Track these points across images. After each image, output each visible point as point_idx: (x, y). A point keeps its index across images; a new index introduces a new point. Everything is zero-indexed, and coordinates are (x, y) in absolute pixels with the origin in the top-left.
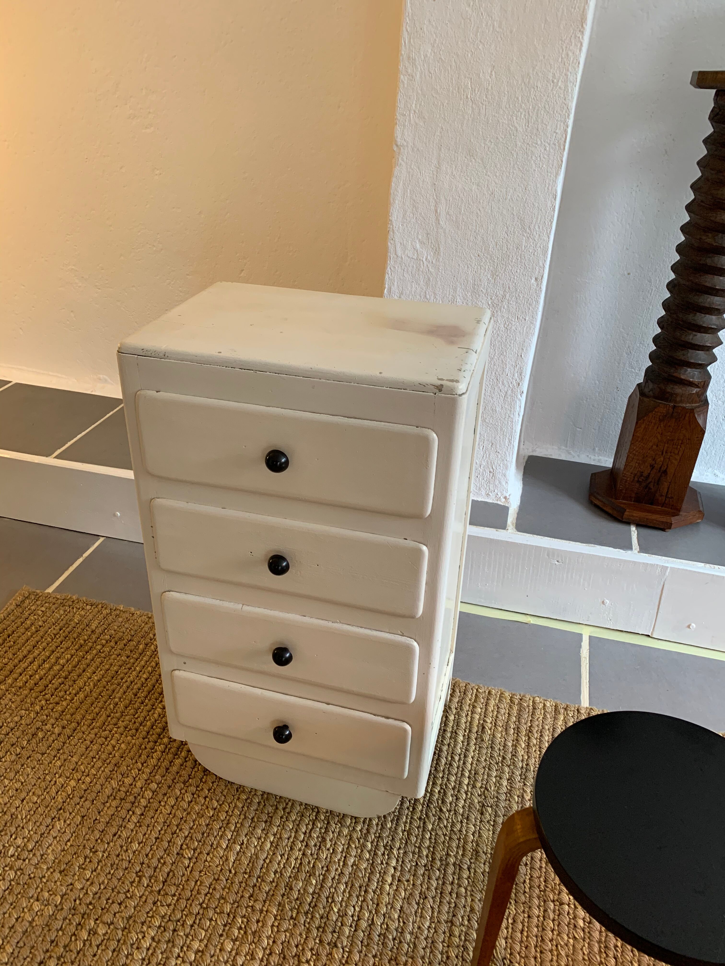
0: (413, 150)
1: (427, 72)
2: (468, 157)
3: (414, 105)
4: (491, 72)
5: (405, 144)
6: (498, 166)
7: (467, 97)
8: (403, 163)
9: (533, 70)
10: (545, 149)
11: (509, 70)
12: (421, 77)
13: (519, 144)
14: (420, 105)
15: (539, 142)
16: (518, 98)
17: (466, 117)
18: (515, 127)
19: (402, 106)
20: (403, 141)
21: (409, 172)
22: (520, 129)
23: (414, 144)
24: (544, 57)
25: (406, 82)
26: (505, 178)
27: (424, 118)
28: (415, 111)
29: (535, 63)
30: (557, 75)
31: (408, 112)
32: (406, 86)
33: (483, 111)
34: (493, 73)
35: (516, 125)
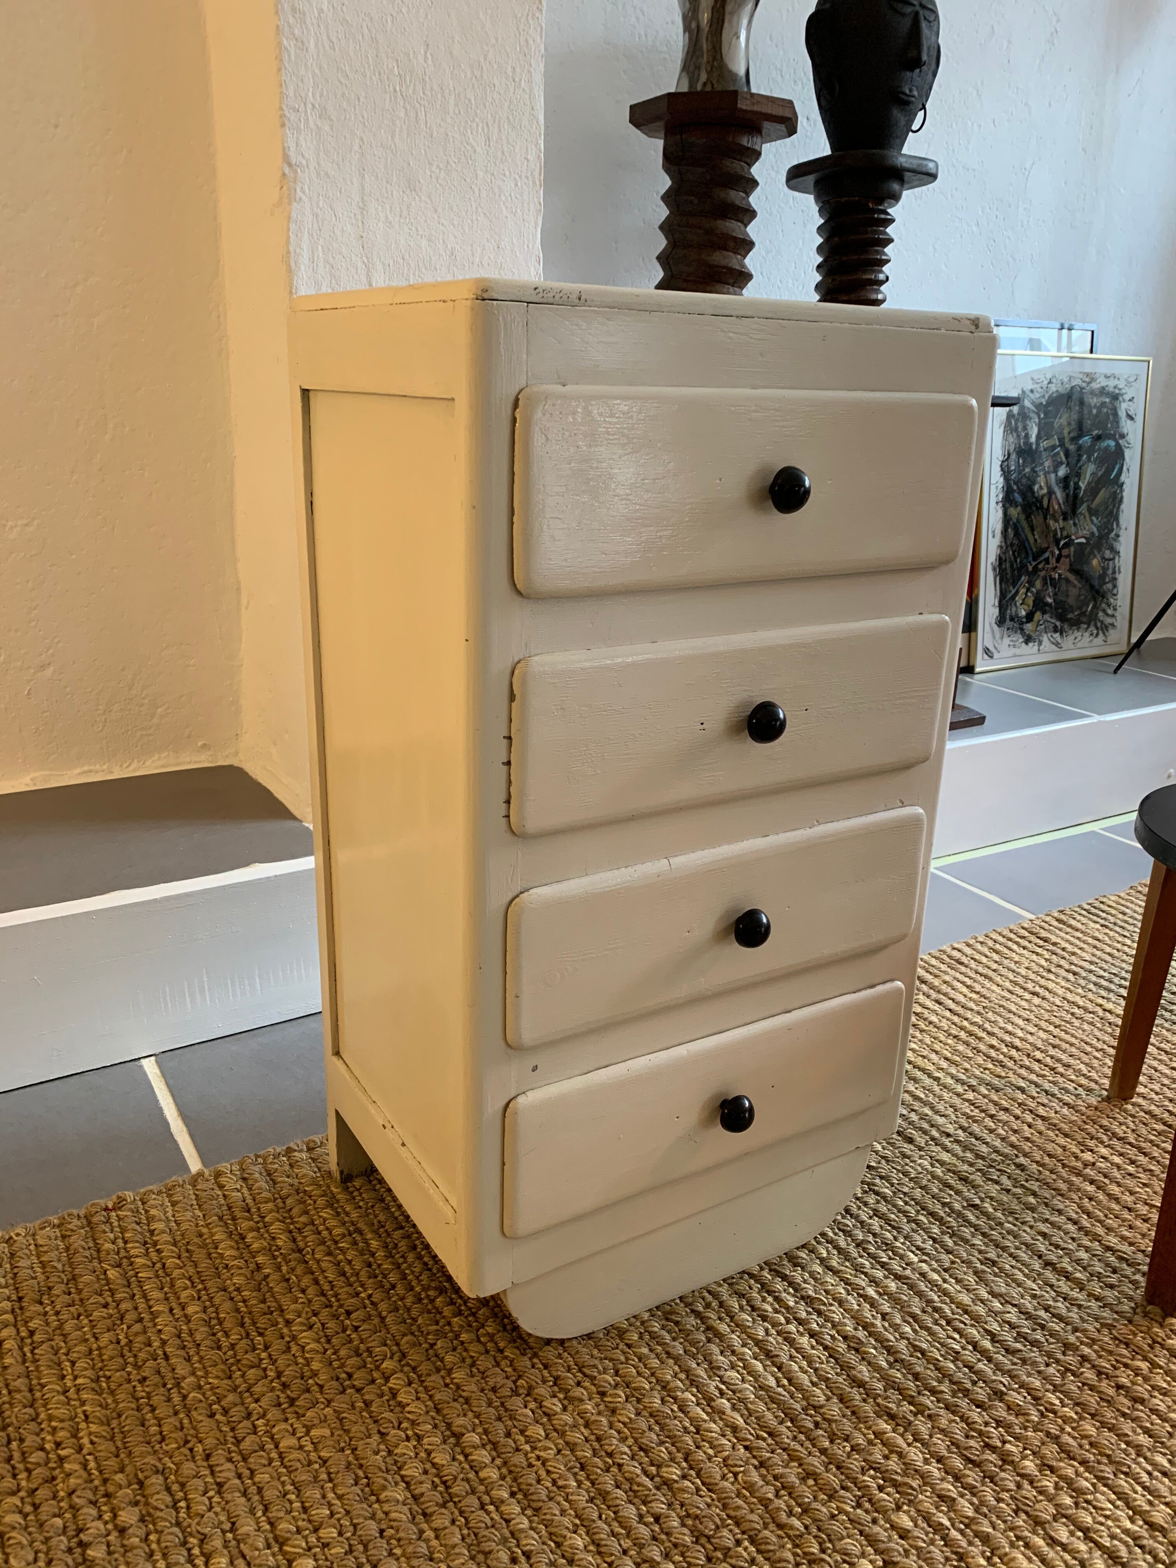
0: (318, 174)
1: (325, 38)
2: (408, 192)
3: (310, 94)
4: (426, 53)
5: (304, 162)
6: (455, 208)
7: (395, 90)
8: (304, 197)
9: (485, 59)
10: (516, 185)
11: (451, 53)
12: (316, 45)
13: (481, 174)
14: (321, 95)
15: (507, 173)
16: (470, 100)
17: (398, 122)
18: (472, 147)
19: (291, 94)
20: (300, 158)
21: (317, 216)
22: (479, 149)
23: (318, 164)
24: (497, 39)
25: (293, 52)
26: (466, 229)
27: (331, 120)
28: (313, 106)
29: (485, 48)
30: (518, 70)
31: (302, 105)
32: (293, 58)
33: (422, 116)
34: (428, 55)
35: (473, 143)
